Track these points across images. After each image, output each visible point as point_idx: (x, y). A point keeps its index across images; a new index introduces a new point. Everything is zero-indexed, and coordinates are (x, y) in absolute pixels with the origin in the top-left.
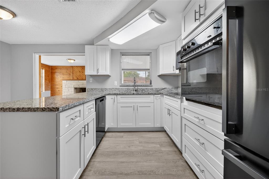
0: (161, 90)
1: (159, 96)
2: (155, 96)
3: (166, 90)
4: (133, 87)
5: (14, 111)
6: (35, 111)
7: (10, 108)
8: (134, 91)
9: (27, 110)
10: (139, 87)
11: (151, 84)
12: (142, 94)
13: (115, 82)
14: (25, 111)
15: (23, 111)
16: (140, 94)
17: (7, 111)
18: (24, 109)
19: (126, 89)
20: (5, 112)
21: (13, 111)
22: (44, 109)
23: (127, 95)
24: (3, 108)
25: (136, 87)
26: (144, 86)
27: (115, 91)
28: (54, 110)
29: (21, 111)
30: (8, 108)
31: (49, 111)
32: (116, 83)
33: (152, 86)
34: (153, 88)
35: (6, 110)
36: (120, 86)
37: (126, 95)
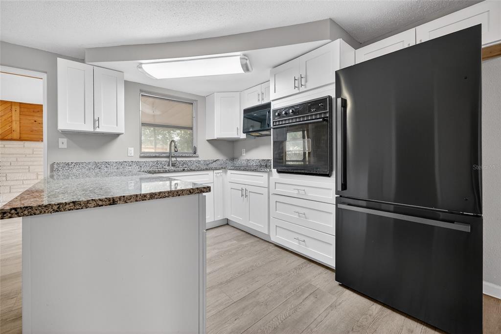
0: (212, 163)
1: (221, 171)
2: (215, 171)
3: (218, 162)
4: (167, 159)
5: (146, 200)
6: (179, 195)
7: (137, 196)
8: (169, 166)
9: (167, 195)
10: (179, 159)
11: (195, 153)
12: (198, 170)
13: (129, 148)
14: (164, 197)
15: (161, 198)
16: (194, 170)
17: (131, 202)
18: (161, 194)
19: (153, 162)
20: (127, 202)
21: (143, 200)
22: (192, 191)
23: (172, 172)
24: (124, 196)
25: (174, 159)
26: (185, 157)
27: (130, 167)
28: (205, 190)
29: (157, 198)
30: (134, 195)
31: (198, 193)
32: (132, 151)
33: (198, 157)
34: (200, 160)
35: (130, 199)
36: (141, 157)
37: (170, 172)
